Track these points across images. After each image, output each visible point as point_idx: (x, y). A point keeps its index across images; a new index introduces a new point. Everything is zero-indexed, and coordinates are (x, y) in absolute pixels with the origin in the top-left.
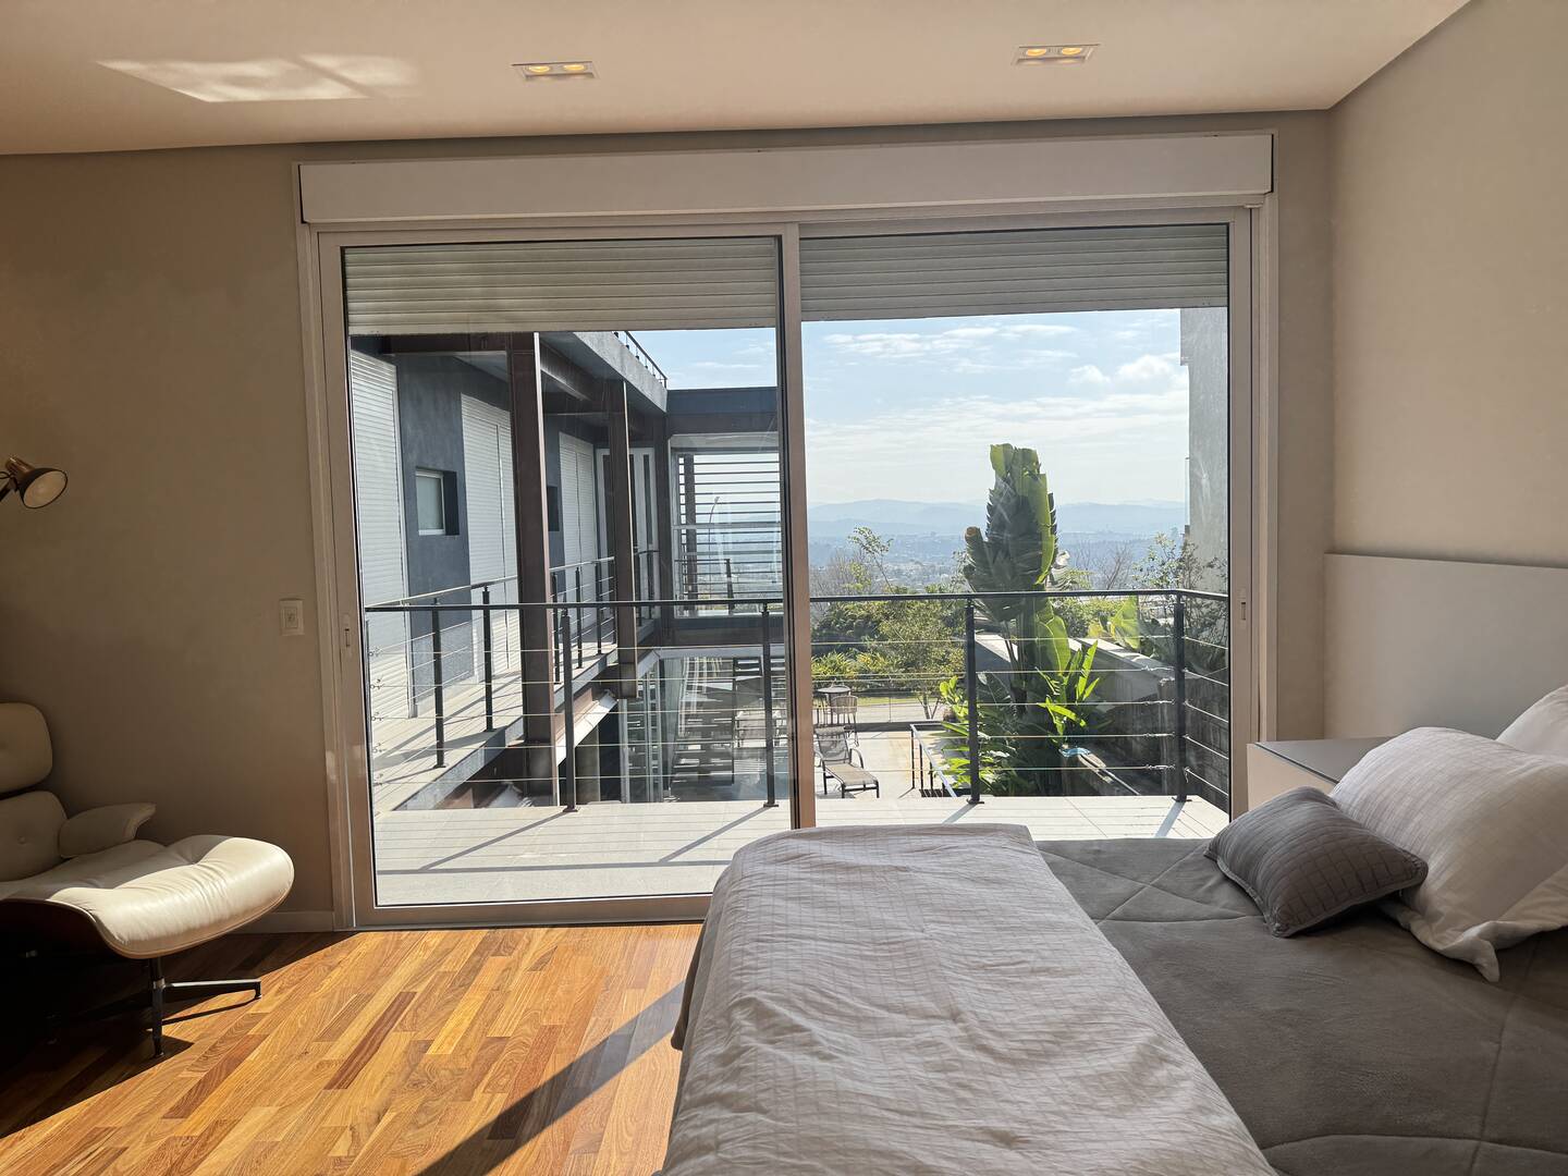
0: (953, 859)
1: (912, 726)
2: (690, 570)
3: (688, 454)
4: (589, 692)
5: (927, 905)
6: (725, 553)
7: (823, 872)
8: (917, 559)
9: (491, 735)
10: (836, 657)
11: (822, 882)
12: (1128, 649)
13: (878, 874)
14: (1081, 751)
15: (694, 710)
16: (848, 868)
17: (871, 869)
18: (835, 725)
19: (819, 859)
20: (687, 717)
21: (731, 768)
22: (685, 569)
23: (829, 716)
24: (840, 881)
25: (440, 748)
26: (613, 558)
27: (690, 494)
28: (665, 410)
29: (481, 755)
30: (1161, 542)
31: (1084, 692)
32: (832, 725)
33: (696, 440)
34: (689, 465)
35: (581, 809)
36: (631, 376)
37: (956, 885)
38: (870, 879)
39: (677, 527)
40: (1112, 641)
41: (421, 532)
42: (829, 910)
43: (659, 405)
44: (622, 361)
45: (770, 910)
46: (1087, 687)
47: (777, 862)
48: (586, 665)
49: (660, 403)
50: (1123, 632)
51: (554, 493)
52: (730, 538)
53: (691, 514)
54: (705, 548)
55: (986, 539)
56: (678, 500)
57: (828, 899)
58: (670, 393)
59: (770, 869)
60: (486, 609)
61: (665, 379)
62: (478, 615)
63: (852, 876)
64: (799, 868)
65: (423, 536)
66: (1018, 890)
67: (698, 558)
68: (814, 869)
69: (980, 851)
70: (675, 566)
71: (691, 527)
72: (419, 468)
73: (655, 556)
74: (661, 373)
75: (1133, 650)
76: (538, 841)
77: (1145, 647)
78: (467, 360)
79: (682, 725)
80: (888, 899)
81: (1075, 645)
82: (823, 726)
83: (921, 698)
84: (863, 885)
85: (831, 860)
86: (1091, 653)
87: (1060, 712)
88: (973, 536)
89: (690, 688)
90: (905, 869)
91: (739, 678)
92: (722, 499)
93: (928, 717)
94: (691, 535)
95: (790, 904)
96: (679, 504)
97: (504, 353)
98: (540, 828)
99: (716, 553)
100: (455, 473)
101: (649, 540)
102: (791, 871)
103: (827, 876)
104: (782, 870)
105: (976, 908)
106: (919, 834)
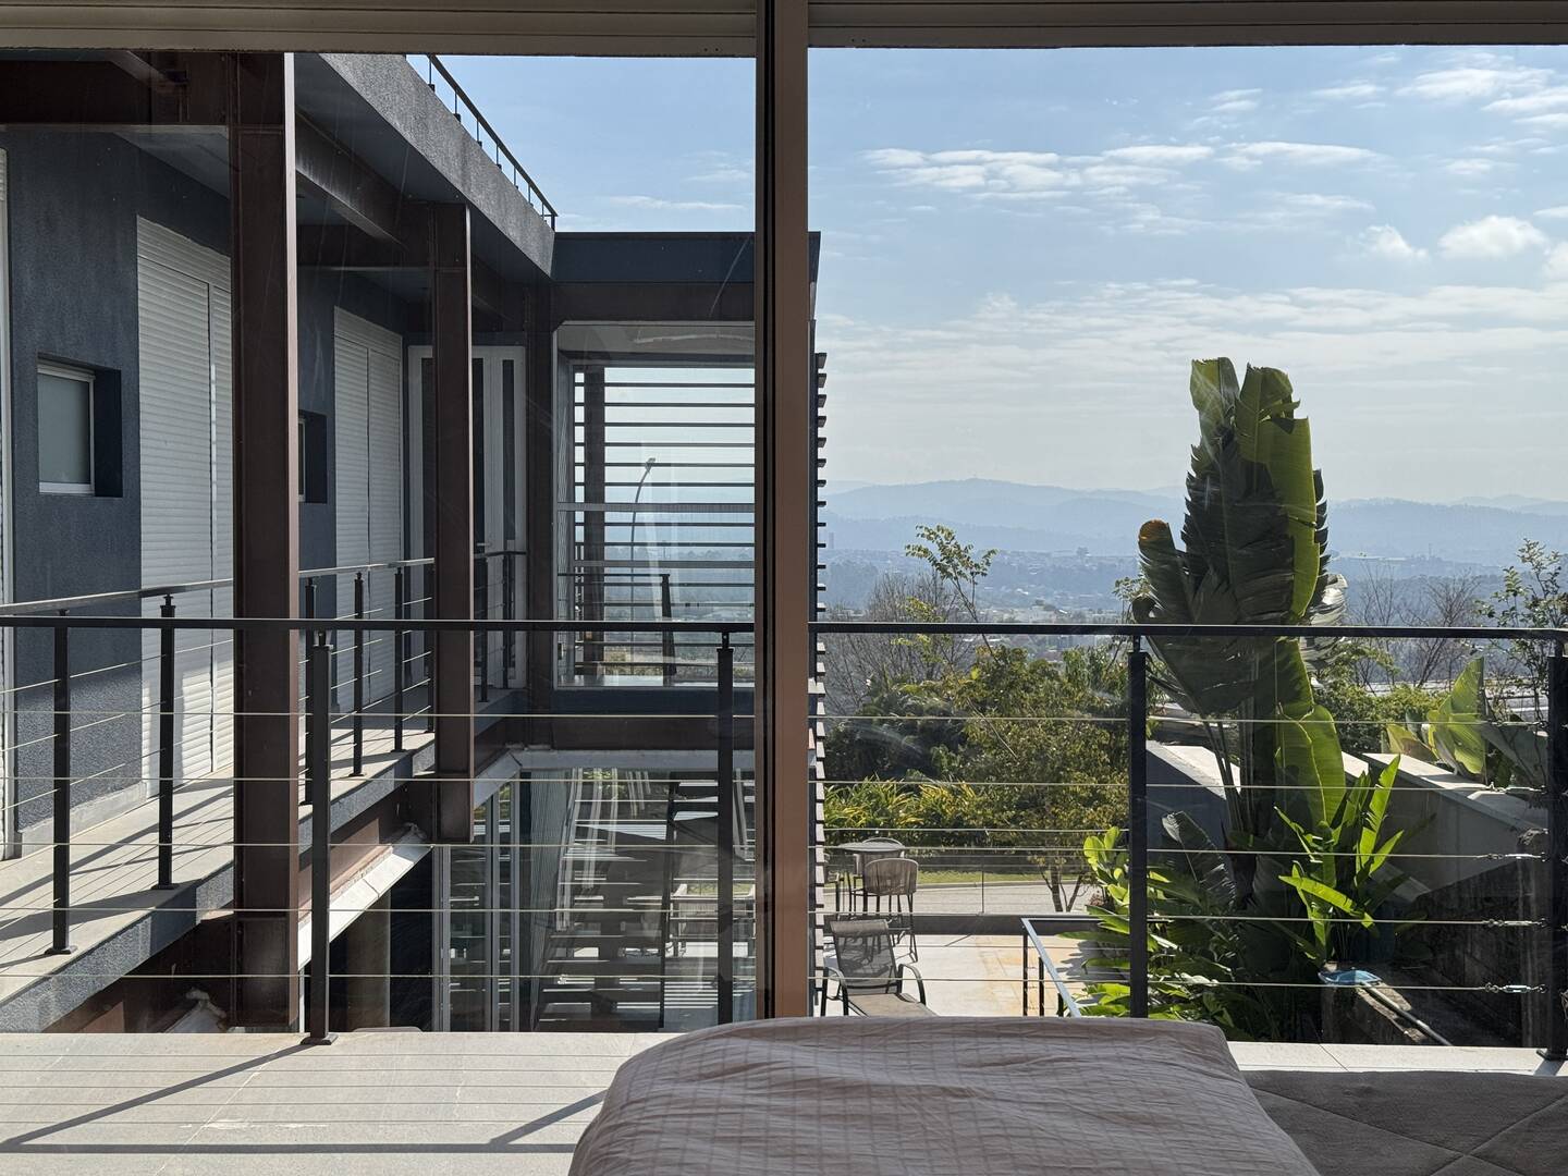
0: (1063, 1079)
1: (1026, 922)
2: (589, 596)
3: (594, 364)
4: (374, 826)
5: (1003, 1156)
6: (662, 564)
7: (794, 1095)
8: (1048, 601)
9: (168, 895)
10: (881, 786)
11: (792, 1113)
12: (1464, 775)
13: (905, 1100)
14: (1363, 977)
15: (589, 879)
16: (845, 1089)
17: (893, 1092)
18: (871, 918)
19: (789, 1072)
20: (577, 890)
21: (658, 995)
22: (579, 594)
23: (860, 900)
24: (825, 1111)
25: (60, 921)
26: (431, 560)
27: (595, 444)
28: (548, 271)
29: (144, 932)
30: (1531, 559)
31: (1371, 860)
32: (865, 917)
33: (609, 334)
34: (595, 386)
35: (341, 1039)
36: (478, 199)
37: (1066, 1124)
38: (891, 1110)
39: (566, 507)
40: (1426, 756)
41: (45, 488)
42: (799, 1160)
43: (536, 260)
44: (464, 163)
45: (676, 1157)
46: (1377, 849)
47: (704, 1077)
48: (369, 770)
49: (540, 256)
50: (1453, 741)
51: (318, 429)
52: (674, 534)
53: (595, 484)
54: (622, 553)
55: (1181, 546)
56: (571, 454)
57: (798, 1142)
58: (561, 239)
59: (688, 1089)
60: (168, 625)
61: (554, 215)
62: (151, 639)
63: (850, 1102)
64: (746, 1088)
65: (48, 496)
66: (1191, 1137)
67: (607, 570)
68: (775, 1090)
69: (1119, 1066)
70: (560, 584)
71: (594, 507)
72: (45, 358)
73: (520, 563)
74: (545, 203)
75: (1473, 778)
76: (248, 1098)
77: (1495, 770)
78: (144, 146)
79: (564, 909)
80: (923, 1146)
81: (1354, 766)
82: (848, 918)
83: (1048, 873)
84: (872, 1120)
85: (812, 1074)
86: (1386, 780)
87: (1322, 896)
88: (1154, 537)
89: (582, 833)
90: (963, 1093)
91: (680, 816)
92: (660, 455)
93: (1059, 908)
94: (595, 523)
95: (718, 1149)
96: (572, 465)
97: (224, 130)
98: (255, 1072)
99: (646, 564)
100: (120, 372)
101: (509, 533)
102: (730, 1092)
103: (800, 1103)
104: (709, 1090)
105: (1102, 1165)
106: (999, 1036)
